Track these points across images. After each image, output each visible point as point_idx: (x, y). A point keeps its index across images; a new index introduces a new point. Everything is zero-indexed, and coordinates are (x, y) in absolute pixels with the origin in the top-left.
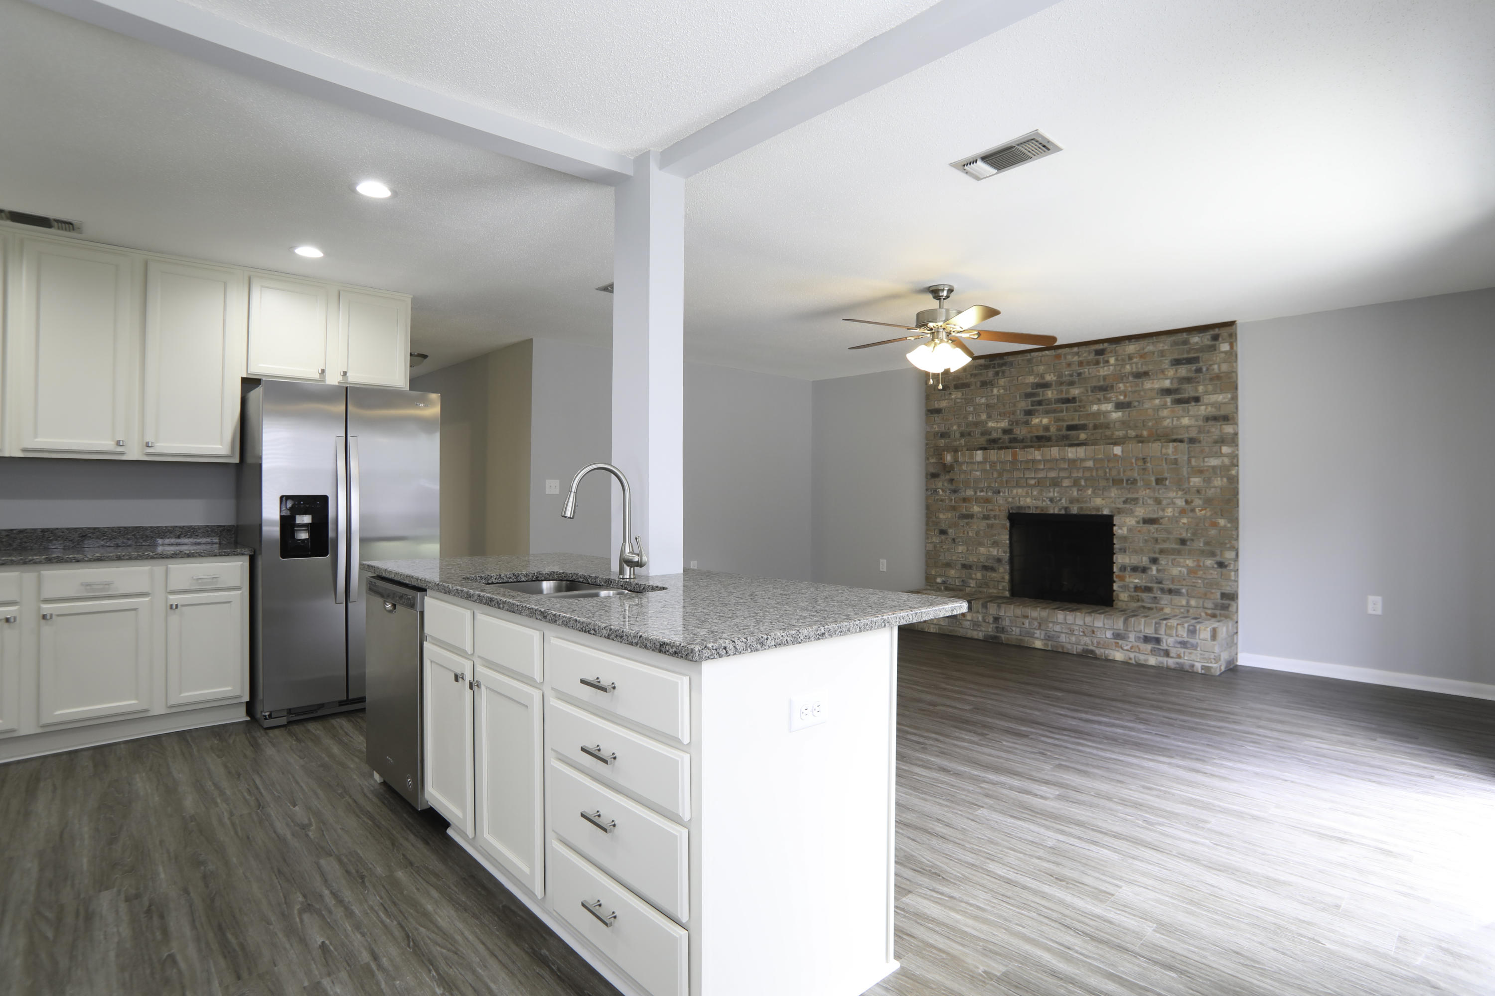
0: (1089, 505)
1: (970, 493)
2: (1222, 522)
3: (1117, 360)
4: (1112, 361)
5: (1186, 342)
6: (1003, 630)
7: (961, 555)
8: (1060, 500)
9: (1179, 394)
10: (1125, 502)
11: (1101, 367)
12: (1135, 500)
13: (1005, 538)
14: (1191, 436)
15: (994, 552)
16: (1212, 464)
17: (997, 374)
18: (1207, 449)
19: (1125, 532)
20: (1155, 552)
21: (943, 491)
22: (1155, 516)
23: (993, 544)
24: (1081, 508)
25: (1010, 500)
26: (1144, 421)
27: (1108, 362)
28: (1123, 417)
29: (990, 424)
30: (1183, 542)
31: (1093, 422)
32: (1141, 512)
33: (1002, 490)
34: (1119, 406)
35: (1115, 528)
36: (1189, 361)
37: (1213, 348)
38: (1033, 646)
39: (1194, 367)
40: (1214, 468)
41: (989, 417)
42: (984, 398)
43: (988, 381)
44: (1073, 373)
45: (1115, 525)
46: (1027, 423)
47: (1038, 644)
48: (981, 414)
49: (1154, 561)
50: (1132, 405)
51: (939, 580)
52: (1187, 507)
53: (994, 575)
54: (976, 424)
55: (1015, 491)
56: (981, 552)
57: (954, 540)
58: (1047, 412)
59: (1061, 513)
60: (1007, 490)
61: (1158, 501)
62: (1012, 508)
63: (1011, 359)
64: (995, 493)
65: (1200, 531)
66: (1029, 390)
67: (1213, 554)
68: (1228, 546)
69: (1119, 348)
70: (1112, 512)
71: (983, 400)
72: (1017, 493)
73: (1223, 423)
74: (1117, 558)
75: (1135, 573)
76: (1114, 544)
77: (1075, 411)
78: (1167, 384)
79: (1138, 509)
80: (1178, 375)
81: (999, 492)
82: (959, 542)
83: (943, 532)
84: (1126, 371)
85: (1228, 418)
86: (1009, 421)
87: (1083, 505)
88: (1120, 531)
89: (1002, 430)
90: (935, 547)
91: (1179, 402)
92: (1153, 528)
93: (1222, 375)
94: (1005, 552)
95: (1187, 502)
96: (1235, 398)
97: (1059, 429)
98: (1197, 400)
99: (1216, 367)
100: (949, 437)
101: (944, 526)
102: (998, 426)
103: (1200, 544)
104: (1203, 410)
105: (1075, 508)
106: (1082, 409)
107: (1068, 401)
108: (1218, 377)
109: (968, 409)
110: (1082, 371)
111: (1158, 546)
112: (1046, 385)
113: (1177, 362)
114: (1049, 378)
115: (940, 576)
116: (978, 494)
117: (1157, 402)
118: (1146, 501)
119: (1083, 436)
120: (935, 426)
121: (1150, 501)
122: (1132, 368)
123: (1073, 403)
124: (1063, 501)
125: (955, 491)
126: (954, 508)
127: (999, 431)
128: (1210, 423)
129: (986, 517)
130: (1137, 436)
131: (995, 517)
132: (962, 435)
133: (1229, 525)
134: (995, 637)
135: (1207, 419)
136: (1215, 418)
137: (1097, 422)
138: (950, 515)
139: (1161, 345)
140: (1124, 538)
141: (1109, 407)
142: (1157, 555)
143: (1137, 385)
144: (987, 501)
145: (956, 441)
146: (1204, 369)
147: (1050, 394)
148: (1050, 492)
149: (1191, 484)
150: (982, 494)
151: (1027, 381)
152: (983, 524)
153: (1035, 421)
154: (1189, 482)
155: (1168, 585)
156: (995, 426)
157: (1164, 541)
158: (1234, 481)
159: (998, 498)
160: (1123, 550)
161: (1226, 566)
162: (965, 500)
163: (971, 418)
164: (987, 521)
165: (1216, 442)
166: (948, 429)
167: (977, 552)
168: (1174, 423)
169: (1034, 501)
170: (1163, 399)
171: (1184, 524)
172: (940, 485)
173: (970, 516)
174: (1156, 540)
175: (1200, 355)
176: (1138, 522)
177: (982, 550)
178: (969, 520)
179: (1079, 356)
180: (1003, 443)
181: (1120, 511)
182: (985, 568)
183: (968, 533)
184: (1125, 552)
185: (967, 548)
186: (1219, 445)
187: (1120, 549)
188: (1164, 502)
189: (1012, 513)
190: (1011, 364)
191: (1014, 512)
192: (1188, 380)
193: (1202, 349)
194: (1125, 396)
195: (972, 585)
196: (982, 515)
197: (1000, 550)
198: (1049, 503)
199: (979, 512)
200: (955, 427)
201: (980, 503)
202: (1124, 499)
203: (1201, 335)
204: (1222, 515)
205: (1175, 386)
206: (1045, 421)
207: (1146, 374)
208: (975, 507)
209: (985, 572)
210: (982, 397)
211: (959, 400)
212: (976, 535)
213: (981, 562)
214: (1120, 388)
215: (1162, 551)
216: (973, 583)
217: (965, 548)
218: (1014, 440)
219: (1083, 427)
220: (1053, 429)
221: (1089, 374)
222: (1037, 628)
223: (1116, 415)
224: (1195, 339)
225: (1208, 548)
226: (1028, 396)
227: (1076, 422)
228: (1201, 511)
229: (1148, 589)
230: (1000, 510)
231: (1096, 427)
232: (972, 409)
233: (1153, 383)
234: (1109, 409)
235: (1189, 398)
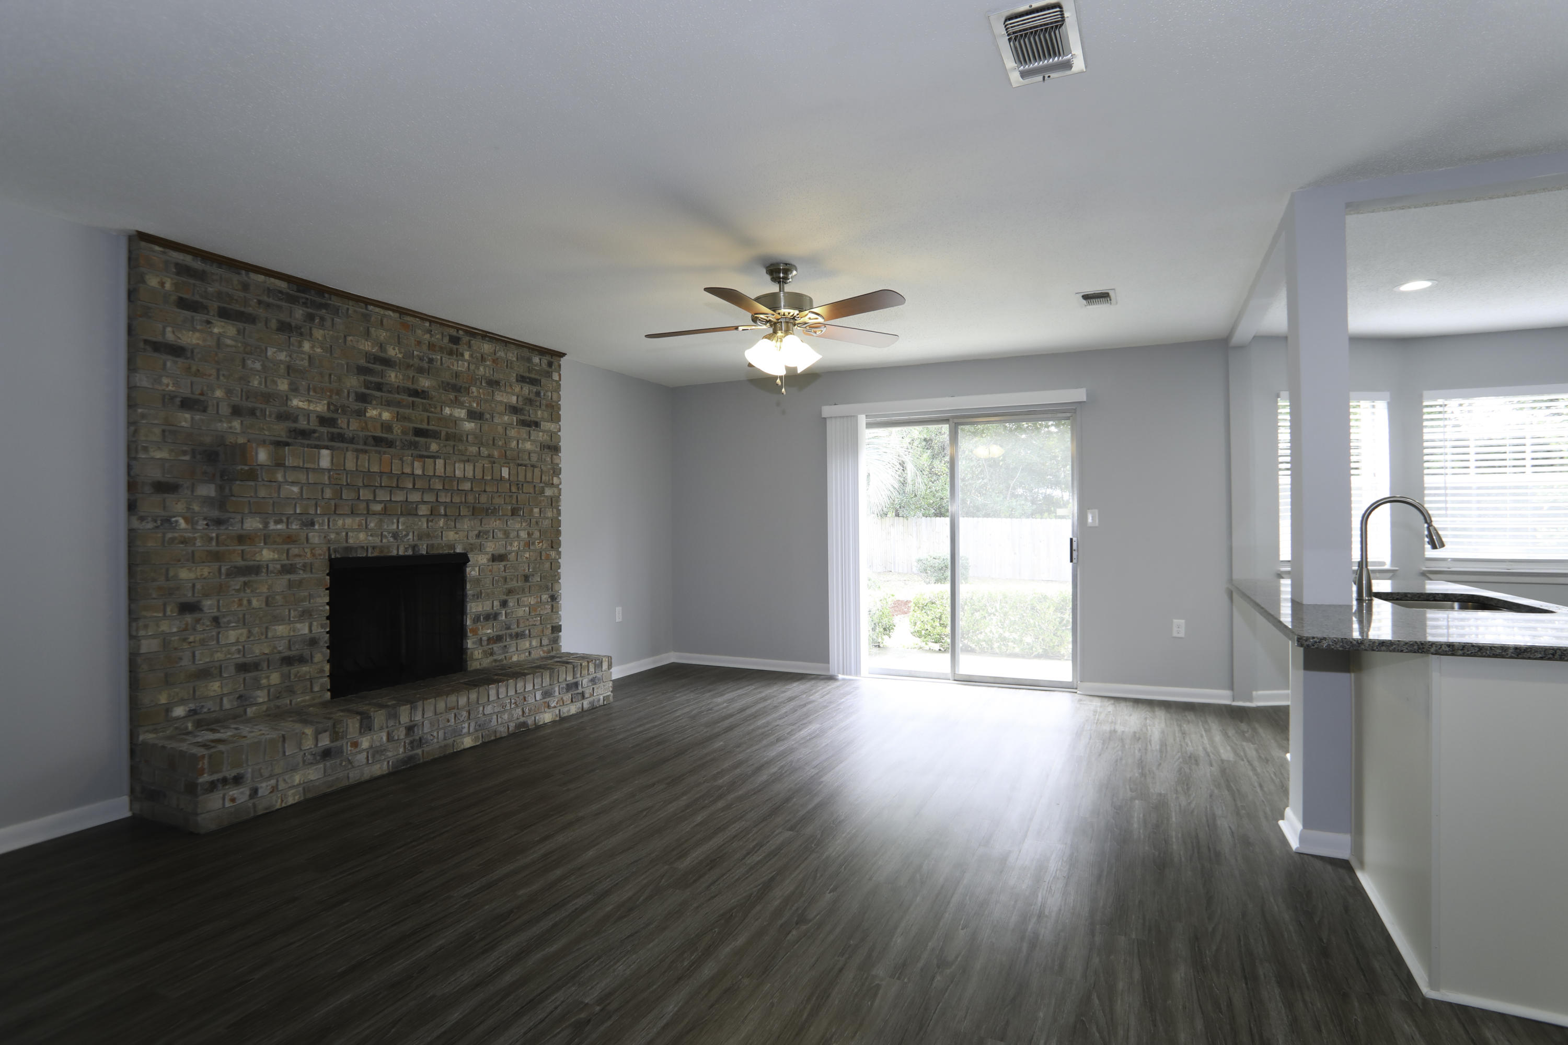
0: (439, 541)
1: (253, 524)
2: (552, 554)
3: (471, 356)
4: (467, 355)
5: (529, 360)
6: (420, 742)
7: (234, 649)
8: (407, 535)
9: (524, 414)
10: (478, 536)
12: (486, 534)
13: (322, 600)
15: (303, 629)
17: (310, 318)
19: (477, 573)
21: (186, 520)
22: (504, 551)
23: (301, 616)
24: (432, 545)
25: (333, 536)
26: (494, 439)
28: (475, 429)
29: (295, 402)
30: (526, 578)
31: (445, 429)
32: (491, 547)
33: (318, 519)
34: (473, 415)
35: (468, 570)
36: (531, 381)
37: (548, 375)
38: (462, 747)
39: (534, 389)
40: (548, 498)
41: (294, 389)
42: (285, 353)
43: (293, 324)
44: (423, 356)
45: (467, 566)
46: (361, 413)
47: (468, 742)
48: (279, 381)
49: (504, 604)
50: (485, 417)
51: (179, 711)
52: (529, 539)
53: (305, 669)
54: (268, 397)
55: (340, 522)
56: (278, 634)
57: (216, 620)
58: (389, 404)
59: (406, 554)
60: (326, 520)
61: (508, 534)
62: (335, 551)
63: (335, 301)
64: (306, 526)
65: (538, 565)
66: (362, 362)
67: (547, 588)
68: (556, 577)
69: (474, 343)
70: (464, 549)
71: (282, 356)
72: (344, 525)
73: (553, 453)
74: (471, 608)
75: (487, 622)
76: (467, 590)
77: (425, 410)
78: (514, 400)
79: (489, 543)
80: (522, 394)
81: (313, 524)
82: (229, 622)
83: (186, 608)
84: (480, 373)
85: (557, 449)
86: (329, 404)
87: (435, 542)
88: (472, 572)
89: (317, 417)
90: (165, 644)
91: (524, 423)
92: (501, 565)
93: (553, 404)
94: (322, 626)
95: (528, 534)
96: (559, 429)
97: (403, 433)
98: (537, 424)
99: (550, 394)
100: (205, 410)
101: (190, 594)
102: (311, 408)
103: (537, 579)
104: (540, 436)
106: (435, 410)
107: (416, 393)
108: (549, 405)
109: (249, 363)
110: (434, 357)
112: (387, 362)
113: (521, 379)
114: (393, 352)
115: (182, 702)
116: (272, 526)
117: (506, 418)
118: (497, 534)
119: (434, 447)
121: (500, 535)
122: (485, 372)
123: (422, 398)
124: (410, 536)
125: (221, 522)
126: (216, 557)
127: (313, 418)
128: (545, 451)
129: (288, 569)
131: (306, 567)
132: (236, 411)
133: (556, 557)
134: (411, 758)
135: (543, 446)
136: (548, 447)
137: (449, 430)
138: (206, 571)
139: (511, 355)
140: (477, 581)
141: (461, 413)
143: (489, 394)
144: (290, 539)
145: (221, 421)
146: (542, 394)
147: (393, 377)
148: (393, 523)
149: (533, 515)
150: (279, 527)
151: (361, 347)
152: (281, 583)
153: (372, 413)
154: (530, 513)
155: (515, 629)
156: (306, 407)
157: (512, 580)
158: (558, 511)
159: (310, 535)
160: (478, 596)
161: (554, 599)
162: (241, 539)
163: (256, 383)
164: (288, 576)
165: (550, 472)
166: (202, 394)
167: (270, 635)
168: (520, 446)
169: (370, 538)
170: (511, 417)
171: (527, 558)
172: (180, 507)
173: (255, 570)
174: (505, 579)
175: (540, 378)
176: (489, 560)
177: (281, 629)
178: (253, 578)
179: (432, 336)
180: (319, 439)
181: (472, 547)
182: (288, 661)
183: (249, 602)
185: (249, 632)
186: (551, 475)
187: (473, 596)
188: (512, 535)
189: (336, 559)
190: (336, 311)
191: (338, 556)
192: (530, 401)
193: (542, 373)
194: (478, 405)
195: (260, 700)
196: (279, 567)
197: (315, 623)
198: (392, 540)
199: (273, 560)
200: (219, 393)
201: (275, 543)
202: (476, 532)
203: (540, 357)
204: (552, 547)
205: (520, 405)
206: (386, 416)
207: (497, 383)
208: (265, 552)
209: (285, 669)
210: (281, 350)
211: (229, 342)
212: (267, 604)
213: (280, 652)
214: (473, 392)
215: (507, 592)
216: (261, 696)
217: (245, 631)
218: (340, 438)
219: (435, 435)
220: (397, 429)
221: (443, 364)
222: (466, 719)
223: (469, 426)
224: (537, 359)
225: (543, 582)
226: (361, 370)
227: (424, 426)
228: (539, 543)
229: (499, 639)
230: (313, 555)
231: (448, 437)
232: (258, 366)
233: (502, 396)
234: (462, 417)
235: (531, 421)
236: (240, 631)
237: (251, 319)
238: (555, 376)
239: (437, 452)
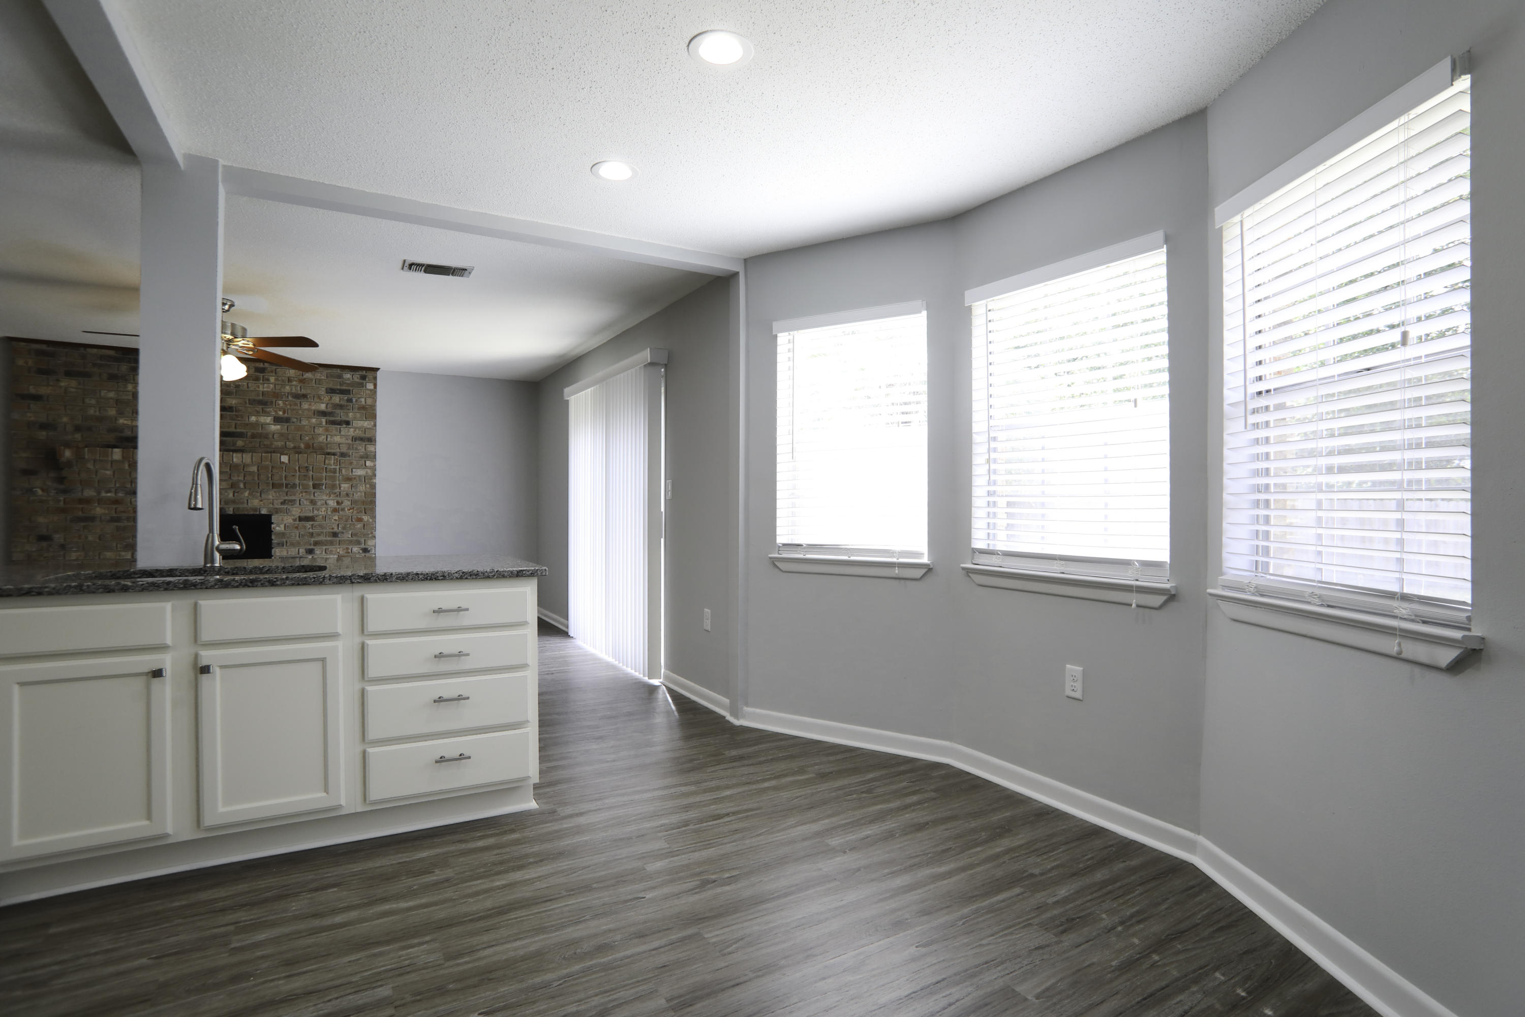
0: (245, 506)
1: (89, 493)
2: (365, 518)
3: (276, 380)
4: (272, 379)
5: (340, 377)
9: (333, 416)
10: (283, 503)
11: (261, 384)
12: (292, 502)
14: (342, 451)
16: (359, 474)
18: (355, 462)
19: (283, 529)
20: (310, 545)
21: (43, 490)
22: (311, 514)
24: (238, 508)
26: (301, 435)
27: (268, 380)
28: (282, 429)
29: (121, 421)
30: (335, 535)
31: (252, 431)
32: (296, 511)
34: (277, 420)
35: (273, 526)
36: (342, 392)
37: (361, 385)
39: (346, 397)
40: (360, 476)
41: (120, 413)
42: (113, 393)
43: (119, 374)
45: (272, 523)
48: (109, 409)
49: (310, 551)
50: (291, 421)
52: (338, 507)
54: (100, 419)
57: (63, 547)
61: (313, 502)
64: (128, 494)
65: (348, 526)
67: (359, 543)
68: (370, 536)
69: (280, 370)
70: (269, 512)
71: (112, 395)
73: (367, 443)
74: (275, 552)
76: (272, 540)
77: (231, 419)
78: (323, 407)
79: (294, 509)
80: (332, 402)
82: (72, 548)
83: (42, 538)
84: (286, 391)
85: (371, 440)
87: (240, 506)
88: (277, 528)
91: (333, 423)
92: (308, 524)
93: (367, 407)
95: (338, 503)
96: (375, 425)
98: (347, 423)
99: (363, 400)
101: (45, 531)
103: (347, 536)
104: (352, 432)
105: (231, 509)
106: (239, 419)
108: (363, 408)
109: (87, 401)
111: (313, 539)
113: (331, 391)
117: (314, 420)
118: (303, 502)
119: (240, 443)
120: (29, 414)
121: (306, 503)
122: (291, 390)
123: (229, 411)
125: (65, 491)
126: (63, 511)
128: (357, 442)
129: (113, 520)
130: (295, 447)
132: (78, 429)
133: (371, 520)
135: (355, 439)
136: (361, 439)
137: (255, 431)
138: (56, 519)
139: (319, 375)
140: (283, 534)
141: (269, 420)
142: (312, 547)
143: (296, 404)
144: (117, 502)
146: (354, 400)
149: (342, 489)
152: (109, 527)
154: (340, 488)
156: (130, 423)
157: (319, 535)
158: (373, 486)
160: (281, 545)
161: (369, 551)
162: (82, 501)
163: (92, 412)
164: (116, 524)
165: (362, 457)
166: (54, 420)
167: (101, 557)
168: (328, 440)
170: (319, 419)
171: (335, 520)
173: (92, 519)
174: (312, 535)
175: (351, 389)
176: (295, 520)
177: (109, 555)
178: (90, 524)
181: (277, 511)
183: (86, 537)
184: (283, 545)
185: (86, 554)
186: (364, 459)
187: (278, 544)
188: (319, 503)
192: (341, 407)
193: (353, 384)
194: (284, 413)
196: (108, 518)
200: (66, 419)
201: (105, 504)
202: (281, 501)
203: (352, 373)
204: (366, 513)
205: (330, 410)
207: (305, 396)
208: (99, 509)
211: (72, 390)
212: (100, 538)
214: (279, 405)
215: (316, 543)
219: (241, 435)
221: (248, 387)
223: (275, 428)
224: (347, 376)
225: (355, 538)
227: (232, 429)
228: (349, 510)
231: (253, 436)
232: (93, 402)
233: (310, 405)
234: (268, 422)
235: (341, 421)
236: (79, 553)
237: (87, 375)
238: (370, 386)
239: (243, 446)
